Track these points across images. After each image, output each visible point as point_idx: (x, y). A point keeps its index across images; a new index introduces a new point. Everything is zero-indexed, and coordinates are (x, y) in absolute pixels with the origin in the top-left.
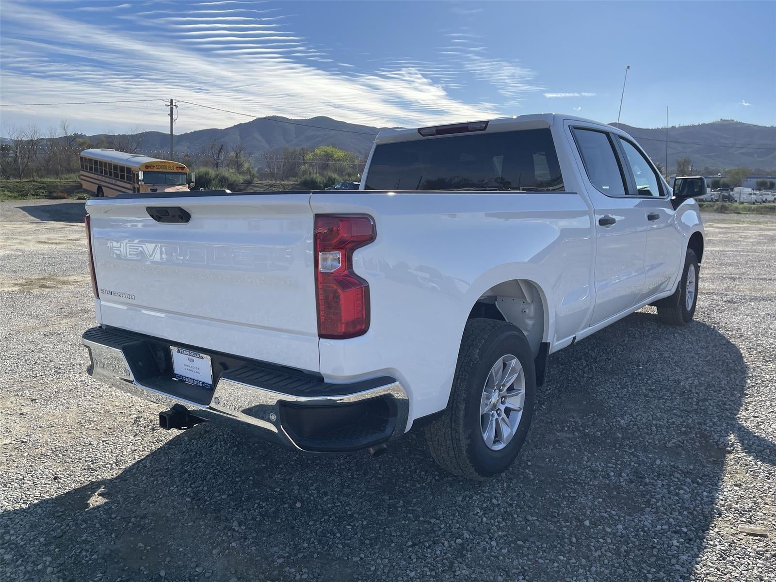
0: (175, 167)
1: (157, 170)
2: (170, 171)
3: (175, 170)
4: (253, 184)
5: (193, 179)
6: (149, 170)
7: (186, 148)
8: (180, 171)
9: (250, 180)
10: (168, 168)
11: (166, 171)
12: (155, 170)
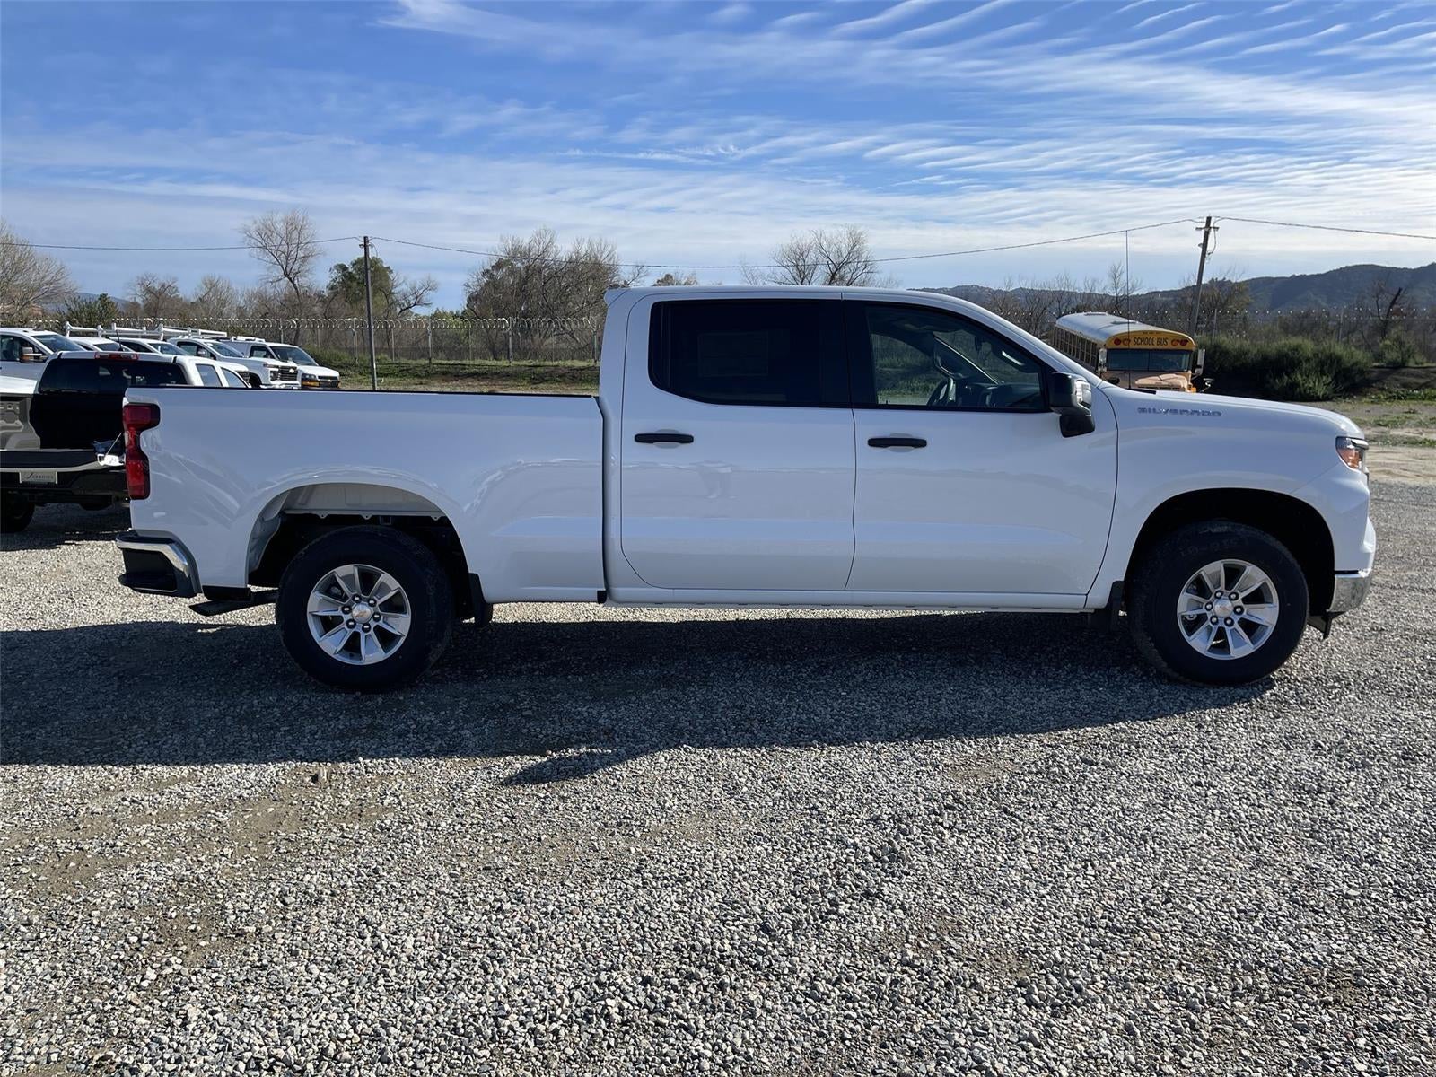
0: (1169, 342)
1: (1137, 347)
2: (1160, 347)
3: (1170, 346)
4: (1404, 370)
5: (1200, 362)
6: (1122, 346)
7: (1428, 295)
8: (1179, 346)
9: (1400, 360)
10: (1155, 342)
11: (1151, 347)
12: (1132, 346)
